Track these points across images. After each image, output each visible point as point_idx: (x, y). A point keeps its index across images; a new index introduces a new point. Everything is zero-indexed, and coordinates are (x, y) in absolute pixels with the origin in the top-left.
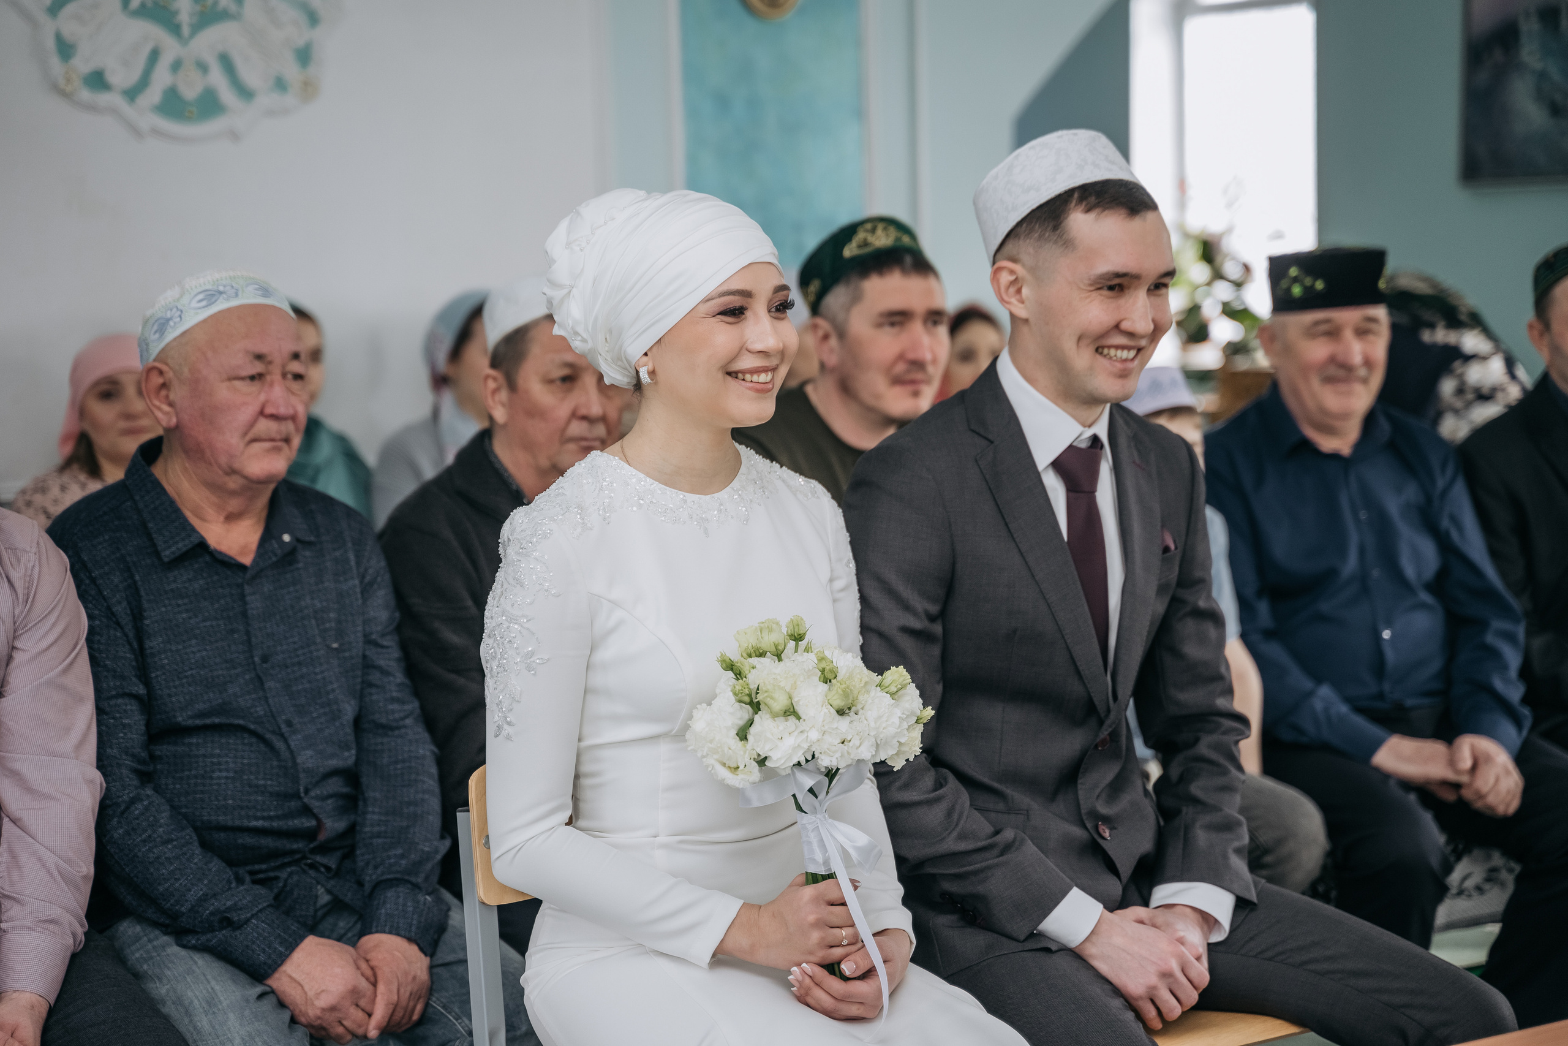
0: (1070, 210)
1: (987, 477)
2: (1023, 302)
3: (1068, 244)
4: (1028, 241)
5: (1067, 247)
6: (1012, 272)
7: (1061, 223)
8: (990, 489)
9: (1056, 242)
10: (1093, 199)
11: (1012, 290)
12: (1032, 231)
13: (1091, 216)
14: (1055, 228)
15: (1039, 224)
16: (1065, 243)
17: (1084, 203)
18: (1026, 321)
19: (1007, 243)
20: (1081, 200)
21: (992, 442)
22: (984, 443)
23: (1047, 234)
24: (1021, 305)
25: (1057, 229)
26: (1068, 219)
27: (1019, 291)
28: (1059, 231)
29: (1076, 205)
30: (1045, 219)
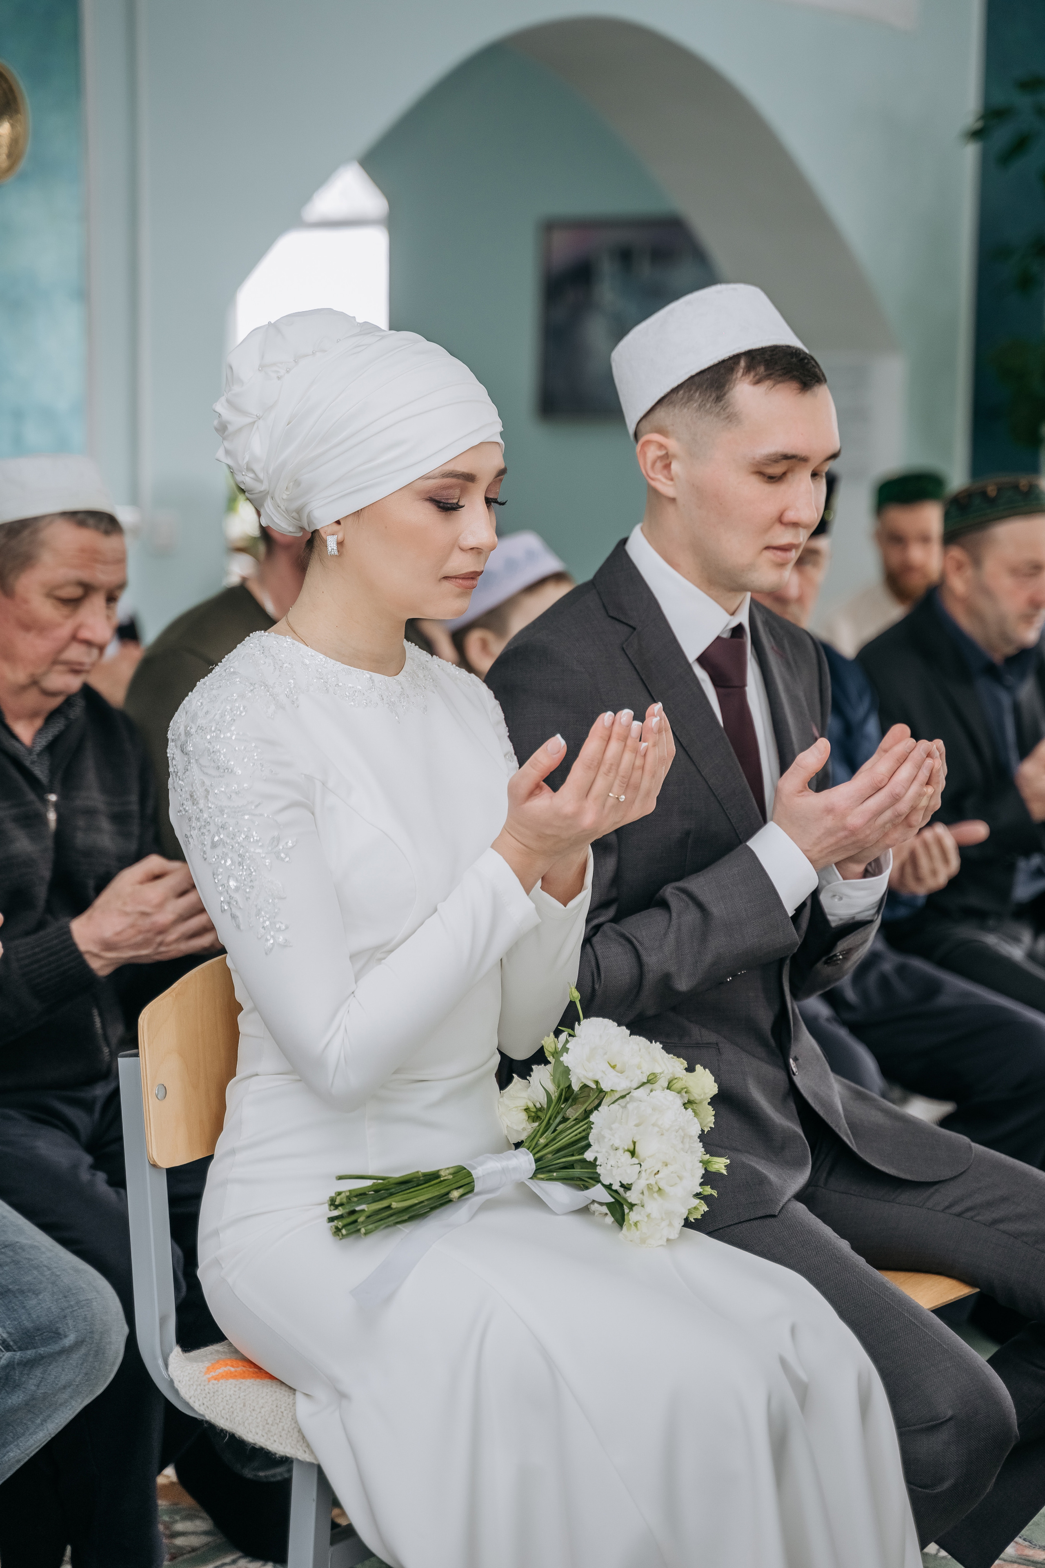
0: (735, 380)
1: (637, 666)
2: (672, 480)
3: (732, 418)
4: (685, 410)
5: (730, 421)
6: (661, 446)
7: (725, 394)
8: (642, 679)
9: (718, 415)
10: (761, 369)
11: (659, 465)
12: (690, 399)
13: (762, 389)
14: (719, 399)
15: (700, 393)
16: (728, 417)
17: (752, 374)
18: (673, 500)
19: (658, 410)
20: (749, 369)
21: (634, 629)
22: (626, 629)
23: (708, 406)
24: (670, 483)
25: (721, 401)
26: (734, 390)
27: (667, 466)
28: (722, 403)
29: (743, 375)
30: (707, 387)
